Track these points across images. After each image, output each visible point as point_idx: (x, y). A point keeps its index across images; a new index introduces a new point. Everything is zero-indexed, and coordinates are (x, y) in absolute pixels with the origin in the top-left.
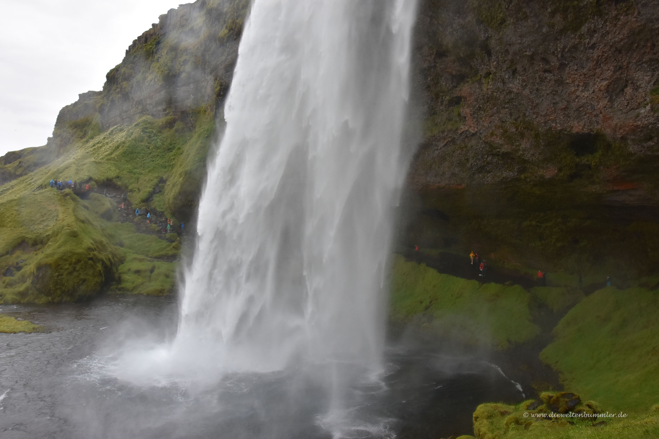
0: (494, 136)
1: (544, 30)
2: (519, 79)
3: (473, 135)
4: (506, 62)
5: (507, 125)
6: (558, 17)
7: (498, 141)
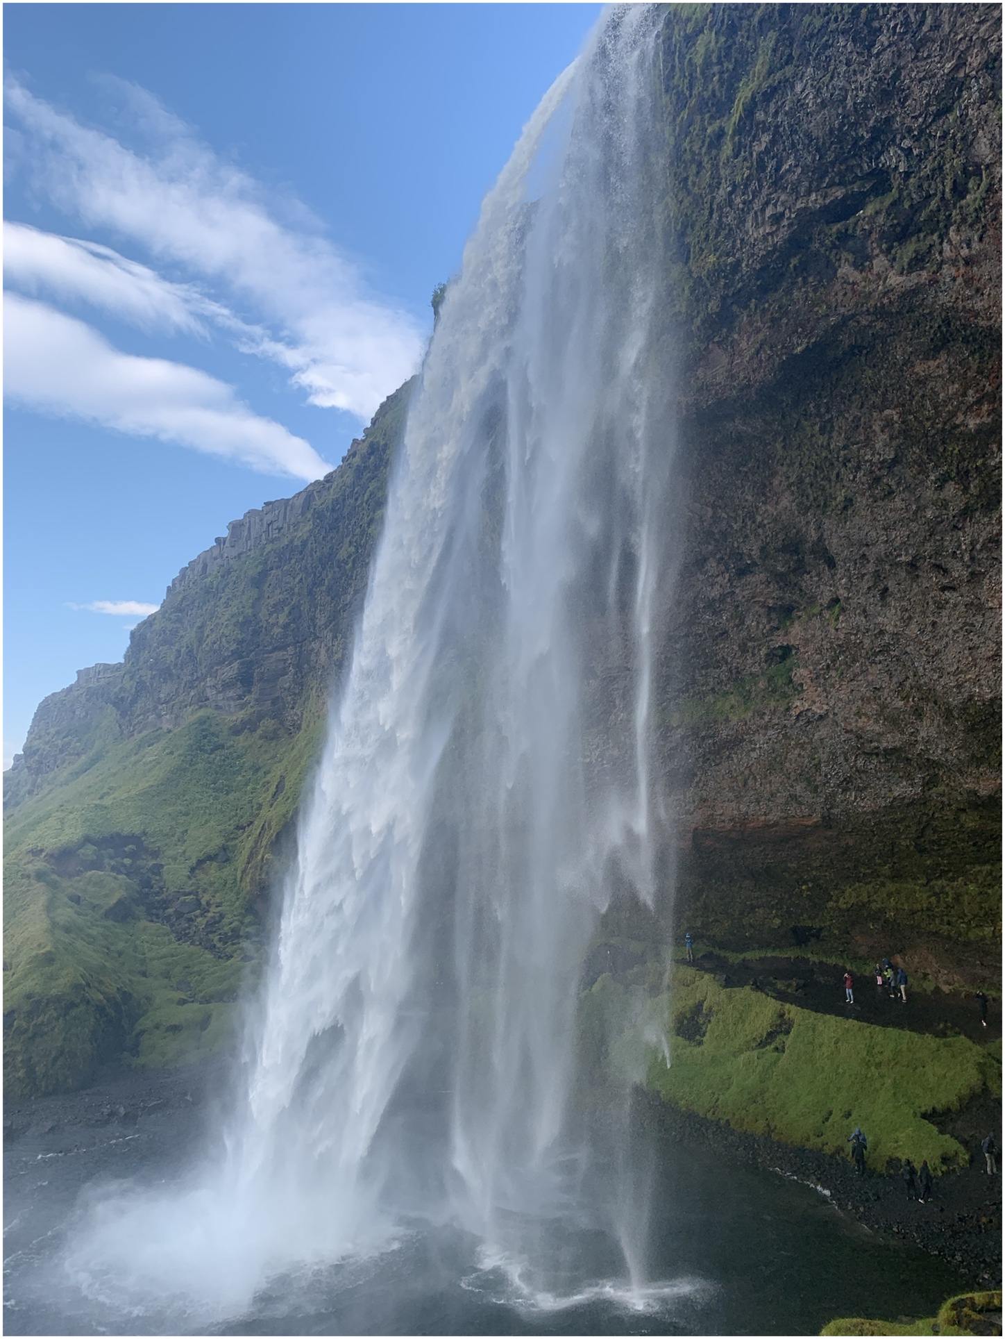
0: (863, 717)
1: (929, 514)
2: (896, 608)
3: (821, 717)
4: (866, 577)
5: (886, 696)
6: (951, 489)
7: (873, 727)
